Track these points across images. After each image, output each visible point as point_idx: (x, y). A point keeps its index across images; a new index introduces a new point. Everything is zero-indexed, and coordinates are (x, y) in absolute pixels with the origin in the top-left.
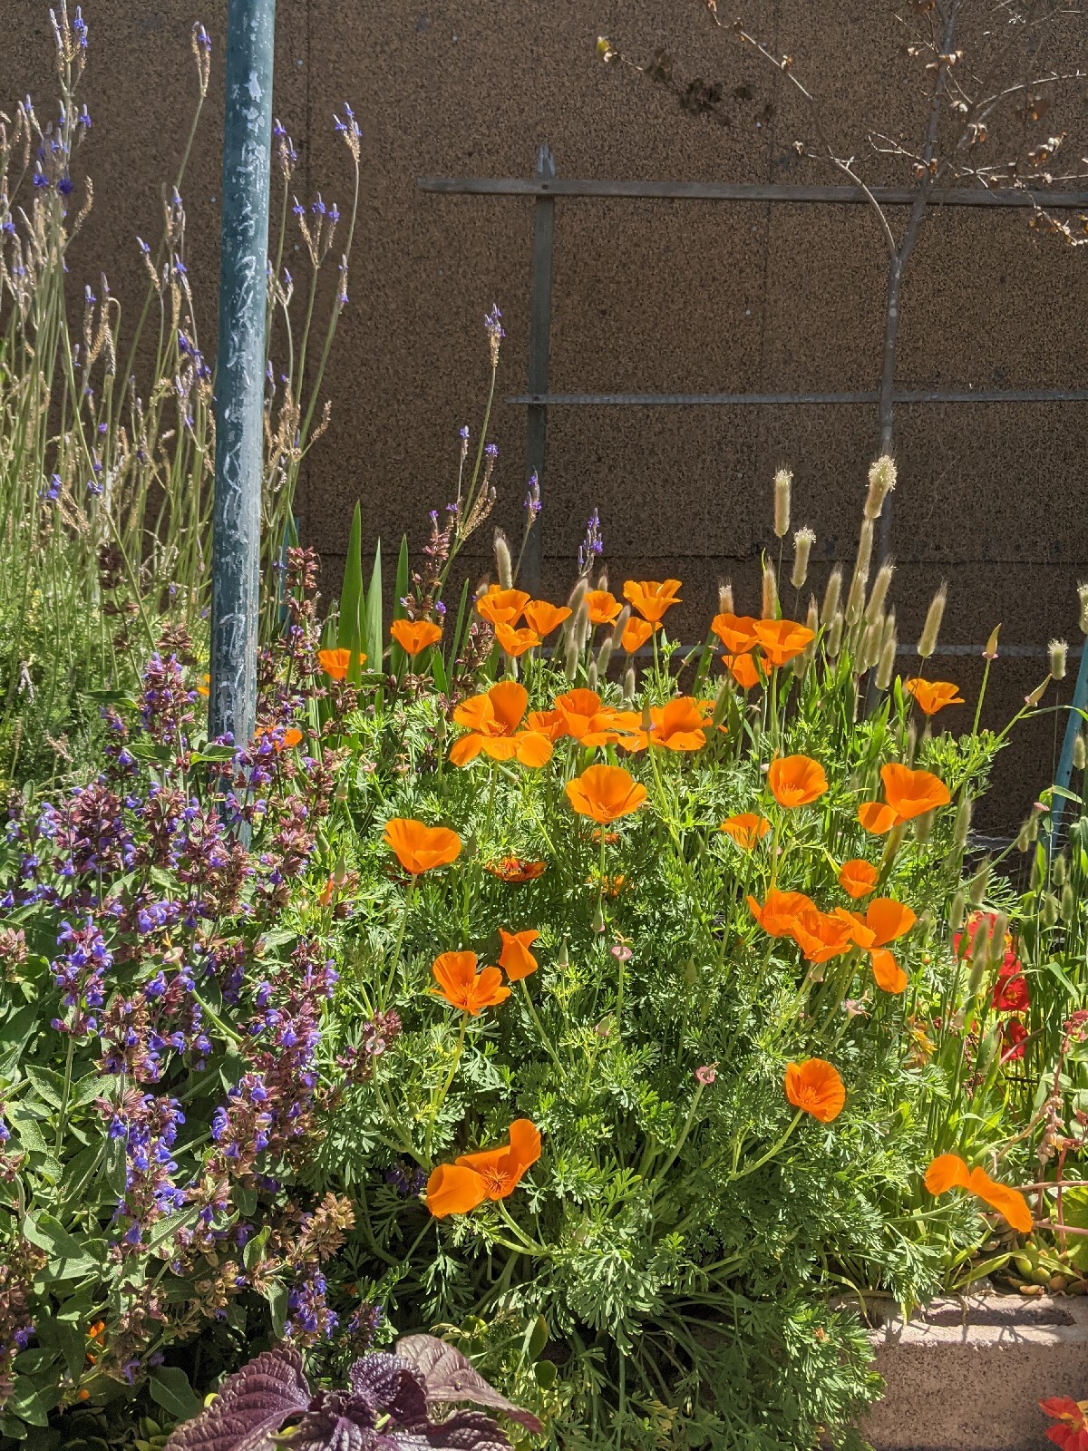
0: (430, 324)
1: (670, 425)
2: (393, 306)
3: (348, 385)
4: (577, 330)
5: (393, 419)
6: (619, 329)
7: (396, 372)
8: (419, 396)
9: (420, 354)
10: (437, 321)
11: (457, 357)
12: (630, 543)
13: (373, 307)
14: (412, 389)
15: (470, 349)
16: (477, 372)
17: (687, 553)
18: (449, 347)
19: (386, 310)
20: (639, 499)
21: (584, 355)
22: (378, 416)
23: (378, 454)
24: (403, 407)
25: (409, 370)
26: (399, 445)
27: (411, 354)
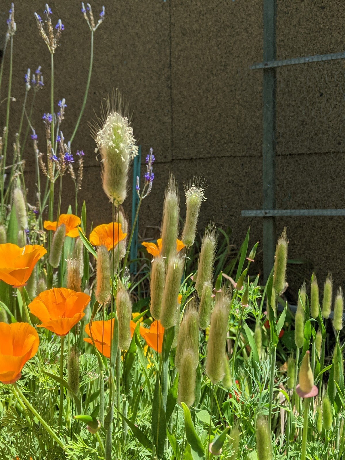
0: (228, 30)
2: (210, 23)
3: (189, 69)
4: (307, 20)
5: (210, 85)
6: (332, 16)
7: (212, 59)
8: (223, 70)
9: (223, 48)
10: (232, 28)
11: (242, 46)
12: (340, 144)
13: (201, 26)
14: (220, 67)
15: (249, 41)
16: (253, 53)
18: (238, 42)
19: (207, 26)
21: (312, 35)
22: (203, 84)
23: (204, 105)
24: (215, 78)
25: (218, 57)
26: (213, 99)
27: (219, 48)
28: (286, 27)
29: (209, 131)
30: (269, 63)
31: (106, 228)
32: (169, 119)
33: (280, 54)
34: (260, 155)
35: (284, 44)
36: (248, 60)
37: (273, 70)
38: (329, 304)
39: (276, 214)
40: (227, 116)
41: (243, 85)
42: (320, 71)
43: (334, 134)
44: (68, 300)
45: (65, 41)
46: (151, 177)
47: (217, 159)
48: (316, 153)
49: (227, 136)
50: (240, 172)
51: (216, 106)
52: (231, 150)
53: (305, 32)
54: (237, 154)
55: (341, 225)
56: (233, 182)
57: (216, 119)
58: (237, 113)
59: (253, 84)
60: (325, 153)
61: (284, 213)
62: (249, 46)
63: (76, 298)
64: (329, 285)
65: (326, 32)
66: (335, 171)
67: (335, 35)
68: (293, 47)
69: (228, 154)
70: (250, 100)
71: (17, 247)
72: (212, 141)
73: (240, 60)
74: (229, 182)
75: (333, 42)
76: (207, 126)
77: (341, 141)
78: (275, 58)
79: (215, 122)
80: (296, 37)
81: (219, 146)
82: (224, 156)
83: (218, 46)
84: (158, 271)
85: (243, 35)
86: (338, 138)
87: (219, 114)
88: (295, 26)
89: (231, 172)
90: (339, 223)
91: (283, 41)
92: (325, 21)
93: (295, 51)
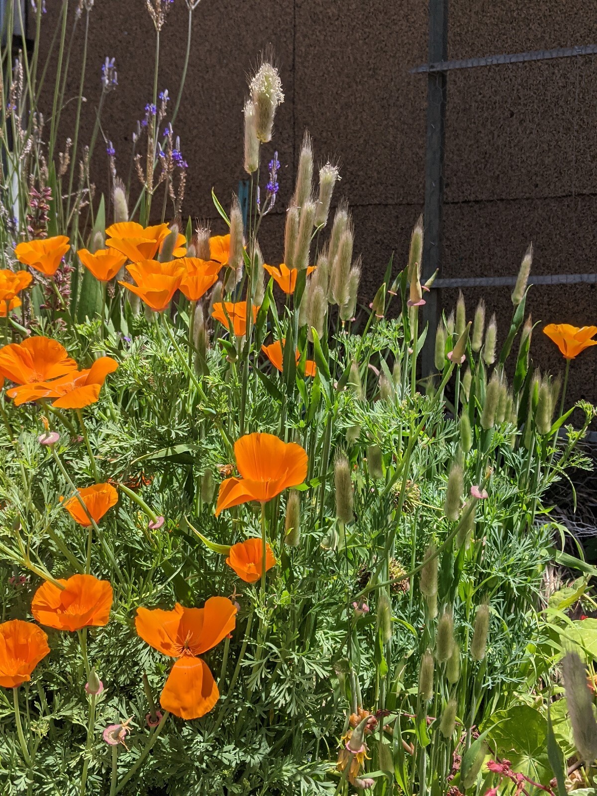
0: (380, 17)
1: (572, 79)
2: (354, 6)
3: (321, 74)
4: (495, 5)
5: (353, 97)
7: (355, 59)
8: (372, 76)
9: (373, 43)
10: (386, 13)
11: (400, 42)
12: (536, 186)
13: (340, 10)
14: (367, 71)
15: (410, 34)
16: (415, 52)
17: (585, 191)
19: (349, 10)
20: (545, 147)
21: (501, 27)
22: (342, 96)
23: (342, 127)
24: (360, 87)
25: (364, 56)
26: (356, 118)
27: (366, 43)
28: (464, 14)
29: (348, 167)
30: (436, 64)
31: (221, 241)
32: (289, 147)
33: (455, 53)
34: (422, 202)
35: (461, 39)
36: (409, 61)
37: (442, 75)
38: (481, 335)
39: (442, 284)
40: (376, 144)
41: (400, 99)
42: (511, 80)
43: (529, 172)
44: (199, 269)
45: (134, 28)
46: (275, 187)
47: (360, 208)
48: (502, 200)
49: (375, 174)
50: (393, 228)
51: (360, 128)
52: (381, 194)
53: (491, 23)
54: (390, 201)
55: (535, 304)
56: (383, 243)
57: (359, 149)
58: (391, 139)
59: (414, 98)
60: (514, 200)
61: (453, 283)
62: (411, 42)
63: (207, 267)
64: (480, 312)
65: (521, 23)
66: (529, 226)
67: (533, 27)
68: (473, 44)
69: (376, 201)
70: (411, 121)
71: (141, 227)
72: (353, 181)
73: (396, 61)
74: (377, 243)
75: (531, 37)
76: (347, 158)
77: (538, 182)
78: (445, 57)
79: (357, 154)
80: (478, 29)
81: (363, 189)
82: (371, 205)
83: (365, 39)
84: (292, 220)
85: (402, 25)
86: (534, 177)
87: (365, 140)
88: (477, 13)
89: (380, 228)
90: (533, 301)
91: (460, 35)
92: (520, 8)
93: (476, 50)
